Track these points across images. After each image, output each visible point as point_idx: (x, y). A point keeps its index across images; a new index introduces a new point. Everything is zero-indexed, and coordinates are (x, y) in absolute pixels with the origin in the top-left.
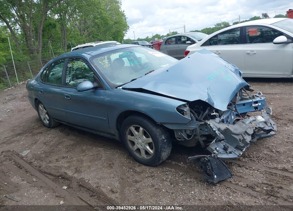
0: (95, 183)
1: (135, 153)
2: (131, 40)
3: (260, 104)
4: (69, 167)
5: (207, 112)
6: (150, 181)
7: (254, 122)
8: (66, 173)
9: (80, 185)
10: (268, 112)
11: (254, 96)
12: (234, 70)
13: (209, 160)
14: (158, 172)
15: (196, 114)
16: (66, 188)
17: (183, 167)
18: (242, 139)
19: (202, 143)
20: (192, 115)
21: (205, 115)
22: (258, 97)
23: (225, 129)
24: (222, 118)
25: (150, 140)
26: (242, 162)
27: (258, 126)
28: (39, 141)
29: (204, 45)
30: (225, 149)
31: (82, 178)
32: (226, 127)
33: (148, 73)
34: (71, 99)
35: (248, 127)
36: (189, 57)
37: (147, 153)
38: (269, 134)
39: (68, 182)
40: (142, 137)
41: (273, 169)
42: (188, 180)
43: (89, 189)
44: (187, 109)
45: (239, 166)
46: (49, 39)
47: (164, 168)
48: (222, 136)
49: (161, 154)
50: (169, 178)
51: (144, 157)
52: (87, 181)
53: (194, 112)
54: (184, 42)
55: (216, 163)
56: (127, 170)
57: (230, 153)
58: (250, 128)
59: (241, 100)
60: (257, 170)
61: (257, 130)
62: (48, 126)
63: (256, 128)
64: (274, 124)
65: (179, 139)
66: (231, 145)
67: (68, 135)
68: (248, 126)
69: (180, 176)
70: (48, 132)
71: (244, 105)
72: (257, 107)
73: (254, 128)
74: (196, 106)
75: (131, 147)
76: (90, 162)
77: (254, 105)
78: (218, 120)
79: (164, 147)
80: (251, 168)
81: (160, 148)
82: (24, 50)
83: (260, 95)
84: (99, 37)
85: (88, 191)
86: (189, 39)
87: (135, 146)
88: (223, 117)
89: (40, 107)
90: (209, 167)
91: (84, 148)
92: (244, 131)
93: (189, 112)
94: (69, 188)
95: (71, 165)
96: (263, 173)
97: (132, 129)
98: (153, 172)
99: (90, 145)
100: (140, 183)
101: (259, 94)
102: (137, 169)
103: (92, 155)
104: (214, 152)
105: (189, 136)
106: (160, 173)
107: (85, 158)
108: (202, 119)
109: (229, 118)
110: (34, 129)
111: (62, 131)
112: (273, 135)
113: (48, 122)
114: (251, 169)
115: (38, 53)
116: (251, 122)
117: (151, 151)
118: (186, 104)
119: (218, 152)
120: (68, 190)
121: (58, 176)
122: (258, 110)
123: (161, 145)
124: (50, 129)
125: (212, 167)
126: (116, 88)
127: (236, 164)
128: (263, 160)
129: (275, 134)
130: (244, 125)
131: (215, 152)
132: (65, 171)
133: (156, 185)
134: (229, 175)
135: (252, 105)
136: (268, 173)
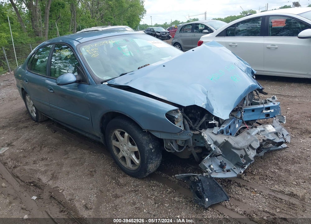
0: (70, 194)
1: (120, 161)
2: (148, 25)
3: (272, 111)
4: (46, 172)
5: (204, 119)
6: (132, 197)
7: (263, 133)
8: (39, 180)
9: (51, 196)
10: (281, 121)
11: (266, 100)
12: (246, 68)
13: (200, 181)
14: (144, 186)
15: (191, 121)
16: (35, 198)
17: (173, 182)
18: (244, 154)
19: (195, 156)
20: (186, 123)
21: (201, 123)
22: (271, 102)
23: (224, 142)
24: (221, 128)
25: (136, 148)
26: (243, 181)
27: (267, 138)
28: (22, 137)
29: (220, 35)
30: (222, 166)
31: (57, 187)
32: (225, 140)
33: (142, 67)
34: (54, 92)
35: (253, 139)
36: (193, 50)
37: (133, 162)
38: (280, 147)
39: (40, 190)
40: (128, 144)
41: (279, 193)
42: (176, 199)
43: (60, 203)
44: (179, 116)
45: (239, 186)
46: (57, 20)
47: (152, 181)
48: (219, 151)
49: (148, 166)
50: (154, 195)
51: (130, 166)
52: (60, 191)
53: (189, 119)
54: (201, 31)
55: (208, 183)
56: (109, 180)
57: (228, 171)
58: (256, 140)
59: (250, 104)
60: (260, 193)
61: (265, 143)
62: (36, 120)
63: (263, 140)
64: (287, 135)
65: (169, 150)
66: (231, 161)
67: (54, 132)
68: (254, 137)
69: (168, 193)
70: (34, 127)
71: (253, 110)
72: (269, 114)
73: (262, 141)
74: (193, 111)
75: (117, 154)
76: (71, 167)
77: (264, 111)
78: (216, 130)
79: (151, 158)
80: (253, 189)
81: (147, 159)
82: (29, 31)
83: (274, 100)
84: (112, 21)
85: (59, 204)
86: (206, 28)
87: (120, 153)
88: (223, 127)
89: (28, 98)
90: (199, 189)
91: (69, 148)
92: (247, 144)
93: (181, 119)
94: (39, 198)
95: (48, 169)
96: (266, 197)
97: (117, 133)
98: (137, 186)
99: (75, 146)
100: (121, 198)
101: (274, 98)
102: (121, 180)
103: (74, 159)
104: (207, 170)
105: (180, 147)
106: (146, 187)
107: (67, 162)
108: (197, 128)
109: (232, 128)
110: (20, 122)
111: (49, 127)
112: (285, 148)
113: (35, 115)
114: (253, 191)
115: (44, 35)
116: (258, 134)
117: (137, 161)
118: (178, 109)
119: (212, 170)
120: (37, 202)
121: (30, 183)
122: (270, 117)
123: (147, 156)
124: (37, 123)
125: (203, 189)
126: (102, 83)
127: (236, 182)
128: (268, 180)
129: (287, 147)
130: (249, 137)
131: (209, 170)
132: (40, 177)
133: (138, 202)
134: (225, 198)
135: (262, 111)
136: (272, 198)
